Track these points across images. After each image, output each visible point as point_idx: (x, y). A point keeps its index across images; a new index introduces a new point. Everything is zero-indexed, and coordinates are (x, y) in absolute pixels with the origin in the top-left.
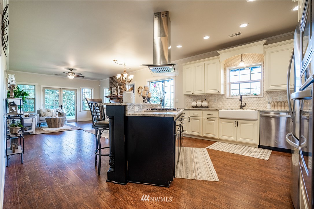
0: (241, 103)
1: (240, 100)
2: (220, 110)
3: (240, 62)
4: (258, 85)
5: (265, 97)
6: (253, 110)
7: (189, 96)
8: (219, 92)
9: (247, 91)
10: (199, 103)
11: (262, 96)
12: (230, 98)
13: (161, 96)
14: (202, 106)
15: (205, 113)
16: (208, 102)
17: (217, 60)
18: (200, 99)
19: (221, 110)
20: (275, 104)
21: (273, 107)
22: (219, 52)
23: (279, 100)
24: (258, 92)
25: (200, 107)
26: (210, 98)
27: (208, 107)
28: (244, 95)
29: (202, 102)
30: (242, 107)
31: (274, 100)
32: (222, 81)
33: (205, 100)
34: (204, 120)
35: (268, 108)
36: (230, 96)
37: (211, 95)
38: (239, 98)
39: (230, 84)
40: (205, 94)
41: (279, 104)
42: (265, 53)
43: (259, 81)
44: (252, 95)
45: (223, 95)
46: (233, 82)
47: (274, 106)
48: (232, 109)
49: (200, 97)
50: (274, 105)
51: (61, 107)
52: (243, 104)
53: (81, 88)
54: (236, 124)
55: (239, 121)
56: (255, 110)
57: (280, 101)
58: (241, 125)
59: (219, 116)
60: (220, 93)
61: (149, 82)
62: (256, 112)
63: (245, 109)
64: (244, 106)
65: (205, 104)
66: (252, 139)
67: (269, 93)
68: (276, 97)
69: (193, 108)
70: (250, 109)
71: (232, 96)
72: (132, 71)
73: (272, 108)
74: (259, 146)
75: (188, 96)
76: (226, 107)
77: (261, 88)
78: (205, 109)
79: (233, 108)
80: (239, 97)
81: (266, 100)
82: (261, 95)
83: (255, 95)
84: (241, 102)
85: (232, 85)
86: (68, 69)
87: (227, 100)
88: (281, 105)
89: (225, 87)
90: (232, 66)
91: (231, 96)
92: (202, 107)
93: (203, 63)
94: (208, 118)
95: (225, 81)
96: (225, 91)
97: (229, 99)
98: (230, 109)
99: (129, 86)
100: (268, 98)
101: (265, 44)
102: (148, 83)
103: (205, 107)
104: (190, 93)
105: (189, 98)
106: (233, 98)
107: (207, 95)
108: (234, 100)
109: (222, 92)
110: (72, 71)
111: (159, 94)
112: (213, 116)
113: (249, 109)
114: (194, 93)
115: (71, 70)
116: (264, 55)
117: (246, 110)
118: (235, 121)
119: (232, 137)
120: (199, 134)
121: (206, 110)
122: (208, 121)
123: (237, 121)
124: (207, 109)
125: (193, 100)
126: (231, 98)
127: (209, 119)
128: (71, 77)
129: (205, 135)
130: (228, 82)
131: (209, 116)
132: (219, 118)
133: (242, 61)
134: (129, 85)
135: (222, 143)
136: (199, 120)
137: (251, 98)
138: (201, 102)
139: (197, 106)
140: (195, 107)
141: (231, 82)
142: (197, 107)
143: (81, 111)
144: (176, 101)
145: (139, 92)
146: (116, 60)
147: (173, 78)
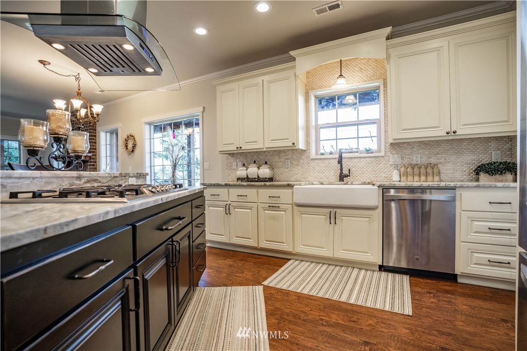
0: (341, 170)
1: (339, 161)
2: (297, 185)
3: (338, 78)
4: (373, 129)
5: (389, 156)
6: (364, 183)
7: (232, 154)
8: (294, 144)
9: (353, 144)
10: (253, 171)
11: (382, 154)
12: (318, 159)
13: (174, 157)
14: (258, 177)
15: (264, 194)
16: (272, 168)
17: (290, 73)
18: (255, 162)
19: (300, 185)
20: (408, 170)
21: (405, 177)
22: (292, 53)
23: (414, 162)
24: (374, 146)
25: (255, 178)
26: (276, 159)
27: (271, 179)
28: (346, 152)
29: (259, 168)
30: (342, 177)
31: (406, 161)
32: (301, 122)
33: (266, 163)
34: (261, 210)
35: (395, 178)
36: (317, 154)
37: (279, 152)
38: (335, 158)
39: (318, 128)
40: (265, 150)
41: (416, 171)
42: (388, 57)
43: (375, 123)
44: (362, 152)
45: (303, 151)
46: (324, 125)
47: (406, 174)
48: (322, 184)
49: (255, 158)
50: (407, 172)
52: (345, 172)
54: (333, 219)
55: (338, 211)
56: (373, 185)
57: (416, 164)
58: (342, 219)
59: (294, 201)
60: (297, 148)
61: (150, 124)
62: (374, 188)
63: (350, 183)
64: (347, 176)
65: (265, 172)
66: (367, 253)
67: (397, 146)
68: (409, 155)
69: (240, 183)
70: (360, 183)
71: (323, 154)
72: (111, 100)
73: (403, 178)
74: (382, 268)
75: (229, 154)
76: (310, 179)
77: (379, 136)
78: (263, 183)
79: (325, 180)
80: (337, 156)
81: (391, 163)
82: (379, 151)
83: (368, 151)
84: (341, 166)
85: (322, 130)
87: (313, 164)
88: (420, 172)
89: (308, 135)
90: (320, 87)
91: (319, 153)
92: (259, 179)
93: (259, 80)
94: (271, 205)
95: (307, 121)
96: (308, 143)
97: (317, 161)
98: (317, 183)
99: (108, 135)
100: (394, 158)
101: (388, 38)
102: (147, 127)
103: (266, 178)
104: (233, 148)
105: (231, 159)
106: (324, 159)
107: (269, 152)
108: (327, 162)
109: (301, 146)
111: (171, 152)
112: (282, 200)
113: (356, 183)
114: (241, 148)
116: (386, 62)
117: (352, 184)
118: (328, 210)
119: (323, 248)
120: (251, 243)
121: (265, 186)
122: (270, 212)
123: (333, 210)
124: (268, 183)
125: (240, 164)
126: (321, 159)
127: (272, 207)
129: (264, 244)
130: (313, 123)
131: (273, 201)
132: (294, 204)
133: (341, 75)
134: (106, 132)
135: (303, 263)
136: (249, 210)
137: (361, 157)
138: (256, 169)
139: (248, 177)
140: (245, 178)
141: (319, 123)
142: (248, 179)
144: (205, 167)
145: (126, 146)
146: (49, 64)
147: (198, 116)
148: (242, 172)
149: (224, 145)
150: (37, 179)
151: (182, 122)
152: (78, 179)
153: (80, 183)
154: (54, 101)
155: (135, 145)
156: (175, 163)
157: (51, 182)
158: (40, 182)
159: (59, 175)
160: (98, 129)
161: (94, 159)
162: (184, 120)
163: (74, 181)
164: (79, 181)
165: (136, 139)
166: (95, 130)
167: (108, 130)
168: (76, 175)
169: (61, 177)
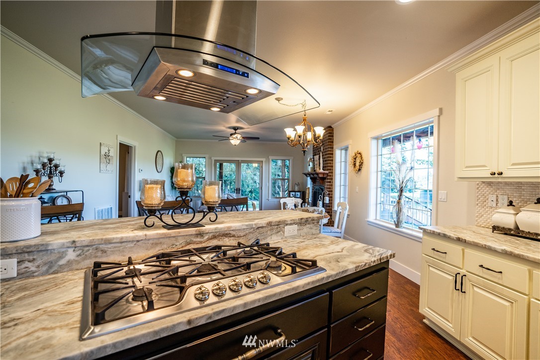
13: (401, 179)
51: (238, 191)
53: (271, 158)
61: (377, 138)
86: (230, 128)
99: (343, 152)
102: (374, 142)
105: (487, 190)
110: (237, 131)
114: (501, 174)
115: (235, 130)
128: (235, 141)
134: (342, 150)
139: (517, 228)
140: (511, 230)
142: (517, 232)
143: (270, 198)
144: (440, 197)
145: (355, 165)
146: (282, 99)
147: (432, 122)
148: (506, 218)
149: (467, 167)
150: (141, 242)
151: (413, 132)
152: (199, 236)
153: (202, 240)
154: (285, 130)
155: (362, 163)
156: (402, 187)
157: (161, 243)
158: (145, 243)
159: (170, 235)
160: (335, 147)
161: (330, 176)
162: (415, 129)
163: (192, 239)
164: (201, 238)
165: (363, 156)
166: (332, 148)
167: (343, 148)
168: (194, 233)
169: (174, 237)
